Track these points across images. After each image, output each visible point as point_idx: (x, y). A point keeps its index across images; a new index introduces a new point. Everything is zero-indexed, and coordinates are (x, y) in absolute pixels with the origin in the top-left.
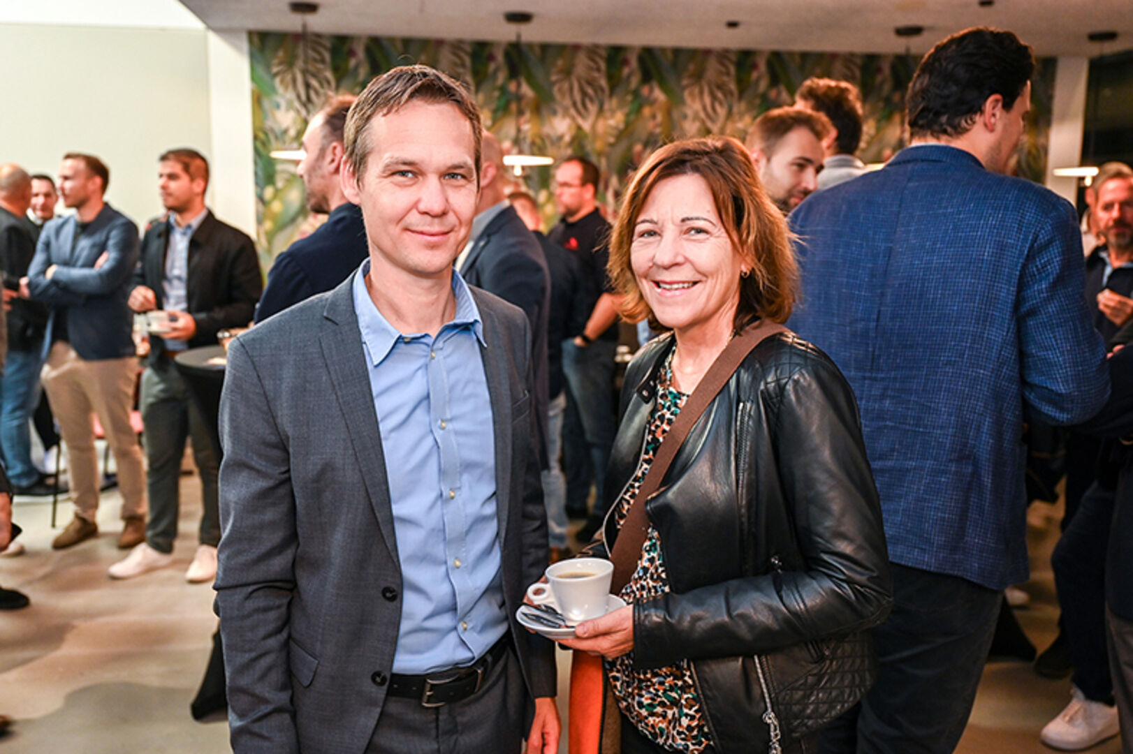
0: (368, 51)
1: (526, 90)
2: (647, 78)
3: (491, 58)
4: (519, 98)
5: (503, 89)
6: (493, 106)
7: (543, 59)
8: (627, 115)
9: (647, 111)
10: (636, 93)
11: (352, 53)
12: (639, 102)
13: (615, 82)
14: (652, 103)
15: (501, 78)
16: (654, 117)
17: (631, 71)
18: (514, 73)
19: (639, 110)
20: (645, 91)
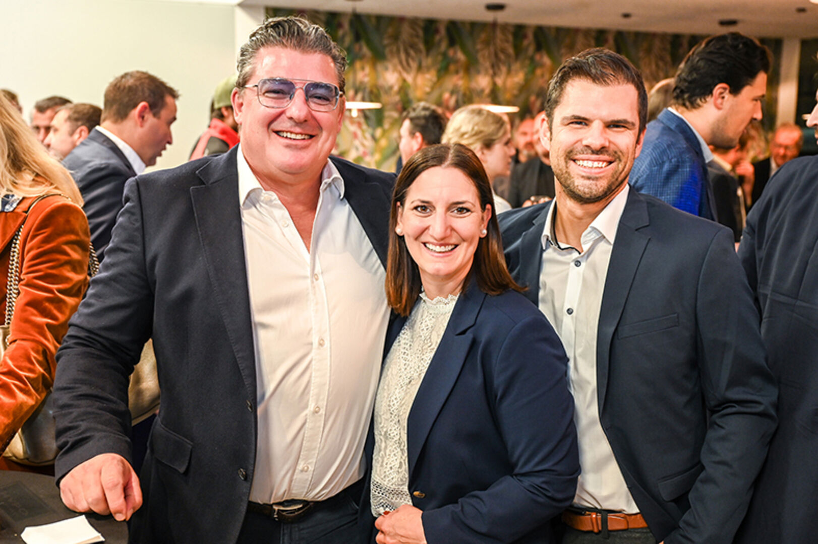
0: (351, 24)
1: (461, 56)
2: (539, 48)
3: (437, 31)
4: (456, 61)
5: (445, 55)
6: (438, 66)
7: (471, 33)
8: (526, 75)
9: (539, 72)
10: (532, 59)
11: (340, 26)
12: (534, 65)
13: (519, 51)
14: (542, 65)
15: (444, 46)
16: (543, 76)
17: (529, 42)
18: (452, 43)
19: (533, 72)
20: (537, 57)
